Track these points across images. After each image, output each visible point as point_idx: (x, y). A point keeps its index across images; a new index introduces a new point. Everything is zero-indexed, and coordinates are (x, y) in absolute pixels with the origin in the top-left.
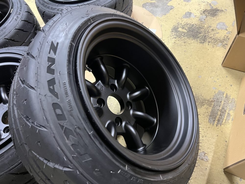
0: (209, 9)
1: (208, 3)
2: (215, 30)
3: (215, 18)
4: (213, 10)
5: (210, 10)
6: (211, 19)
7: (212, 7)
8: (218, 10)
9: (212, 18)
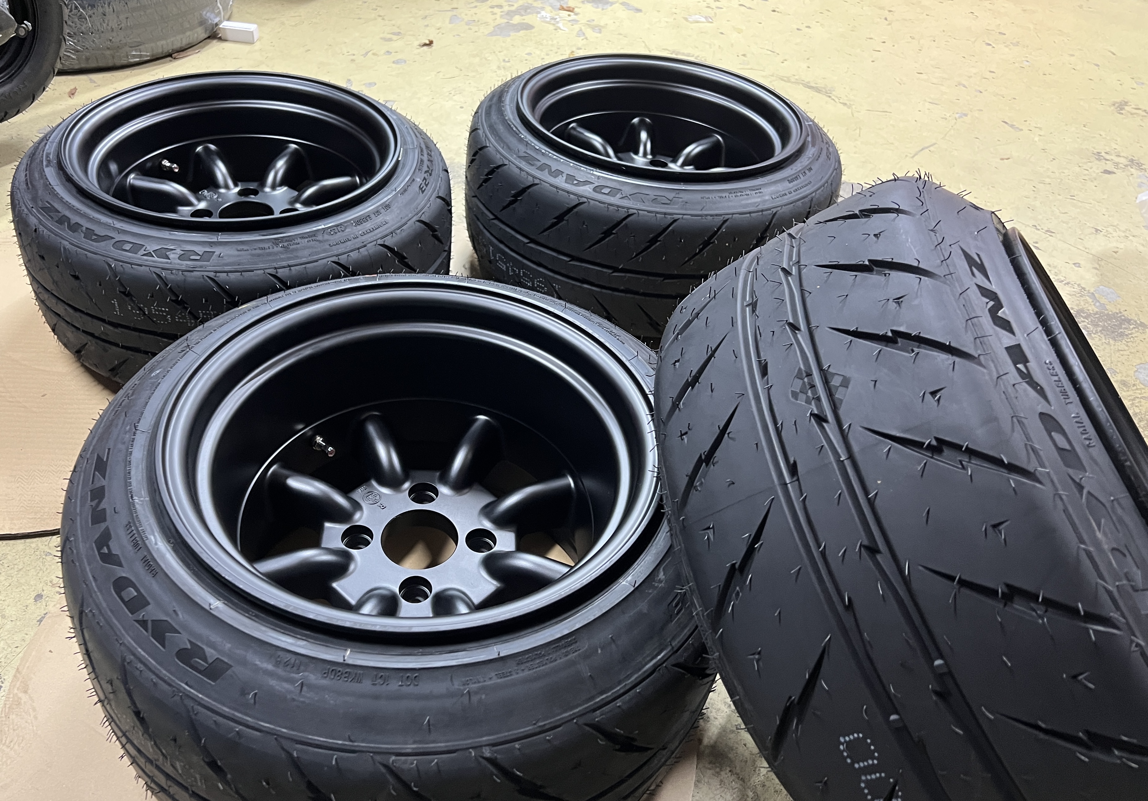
0: (1090, 308)
1: (1084, 288)
2: (1134, 385)
3: (1121, 345)
4: (1110, 317)
5: (1096, 313)
6: (1109, 344)
7: (1103, 306)
8: (1129, 321)
9: (1112, 342)
